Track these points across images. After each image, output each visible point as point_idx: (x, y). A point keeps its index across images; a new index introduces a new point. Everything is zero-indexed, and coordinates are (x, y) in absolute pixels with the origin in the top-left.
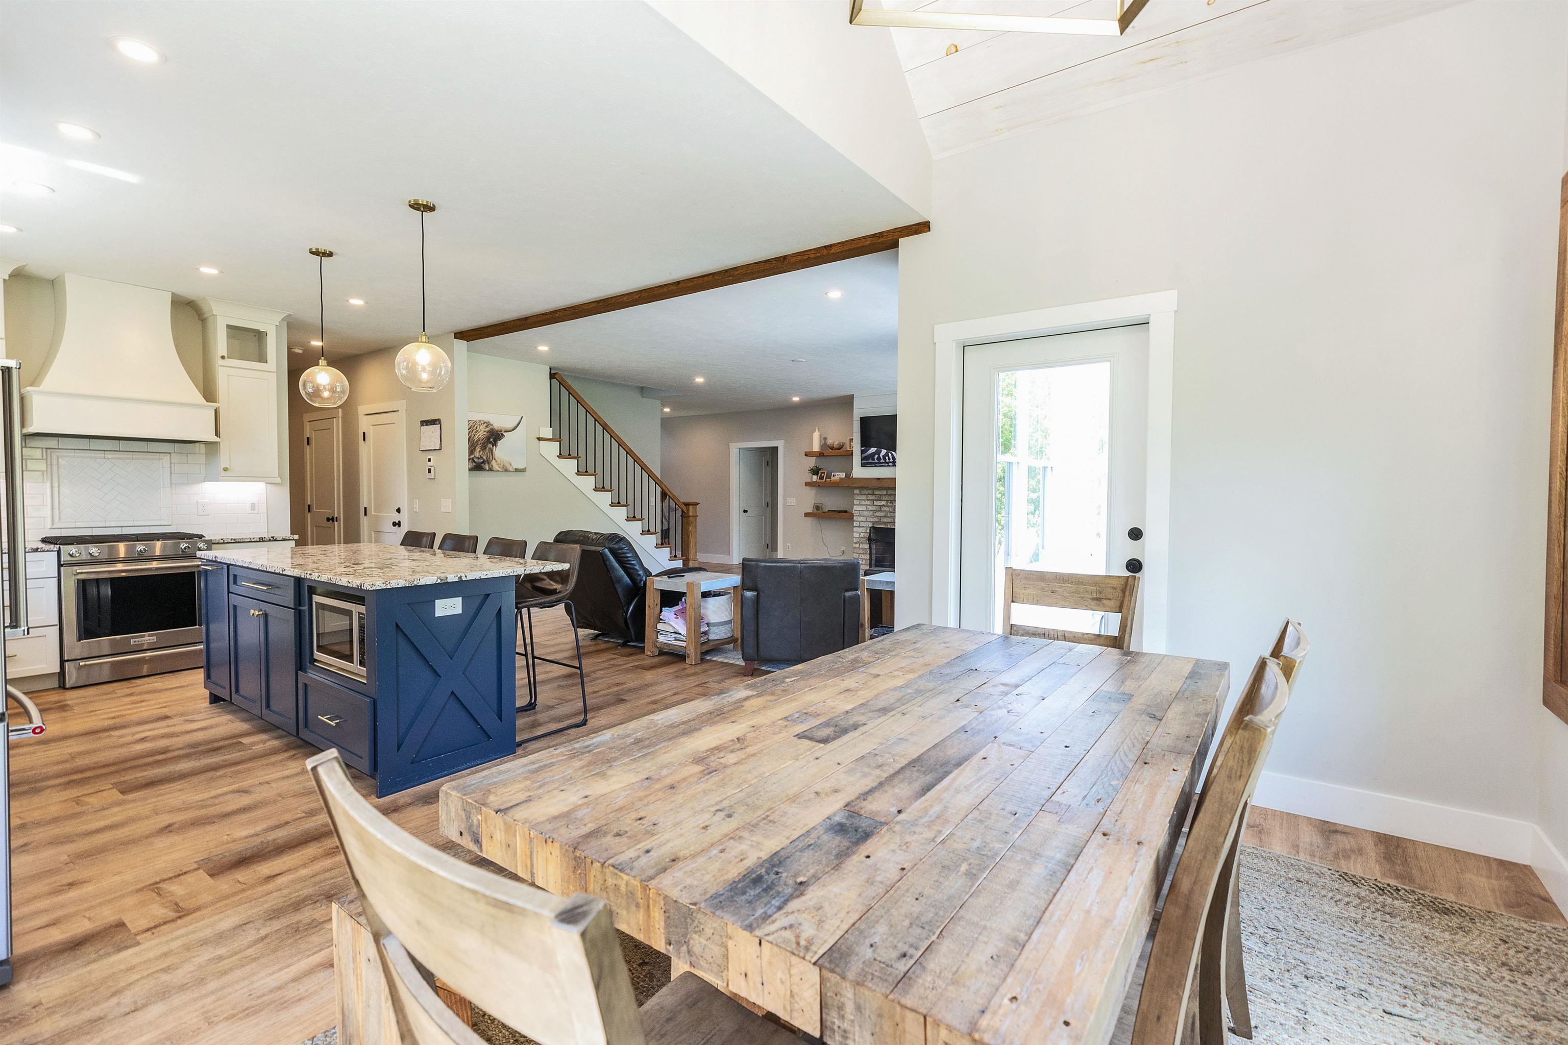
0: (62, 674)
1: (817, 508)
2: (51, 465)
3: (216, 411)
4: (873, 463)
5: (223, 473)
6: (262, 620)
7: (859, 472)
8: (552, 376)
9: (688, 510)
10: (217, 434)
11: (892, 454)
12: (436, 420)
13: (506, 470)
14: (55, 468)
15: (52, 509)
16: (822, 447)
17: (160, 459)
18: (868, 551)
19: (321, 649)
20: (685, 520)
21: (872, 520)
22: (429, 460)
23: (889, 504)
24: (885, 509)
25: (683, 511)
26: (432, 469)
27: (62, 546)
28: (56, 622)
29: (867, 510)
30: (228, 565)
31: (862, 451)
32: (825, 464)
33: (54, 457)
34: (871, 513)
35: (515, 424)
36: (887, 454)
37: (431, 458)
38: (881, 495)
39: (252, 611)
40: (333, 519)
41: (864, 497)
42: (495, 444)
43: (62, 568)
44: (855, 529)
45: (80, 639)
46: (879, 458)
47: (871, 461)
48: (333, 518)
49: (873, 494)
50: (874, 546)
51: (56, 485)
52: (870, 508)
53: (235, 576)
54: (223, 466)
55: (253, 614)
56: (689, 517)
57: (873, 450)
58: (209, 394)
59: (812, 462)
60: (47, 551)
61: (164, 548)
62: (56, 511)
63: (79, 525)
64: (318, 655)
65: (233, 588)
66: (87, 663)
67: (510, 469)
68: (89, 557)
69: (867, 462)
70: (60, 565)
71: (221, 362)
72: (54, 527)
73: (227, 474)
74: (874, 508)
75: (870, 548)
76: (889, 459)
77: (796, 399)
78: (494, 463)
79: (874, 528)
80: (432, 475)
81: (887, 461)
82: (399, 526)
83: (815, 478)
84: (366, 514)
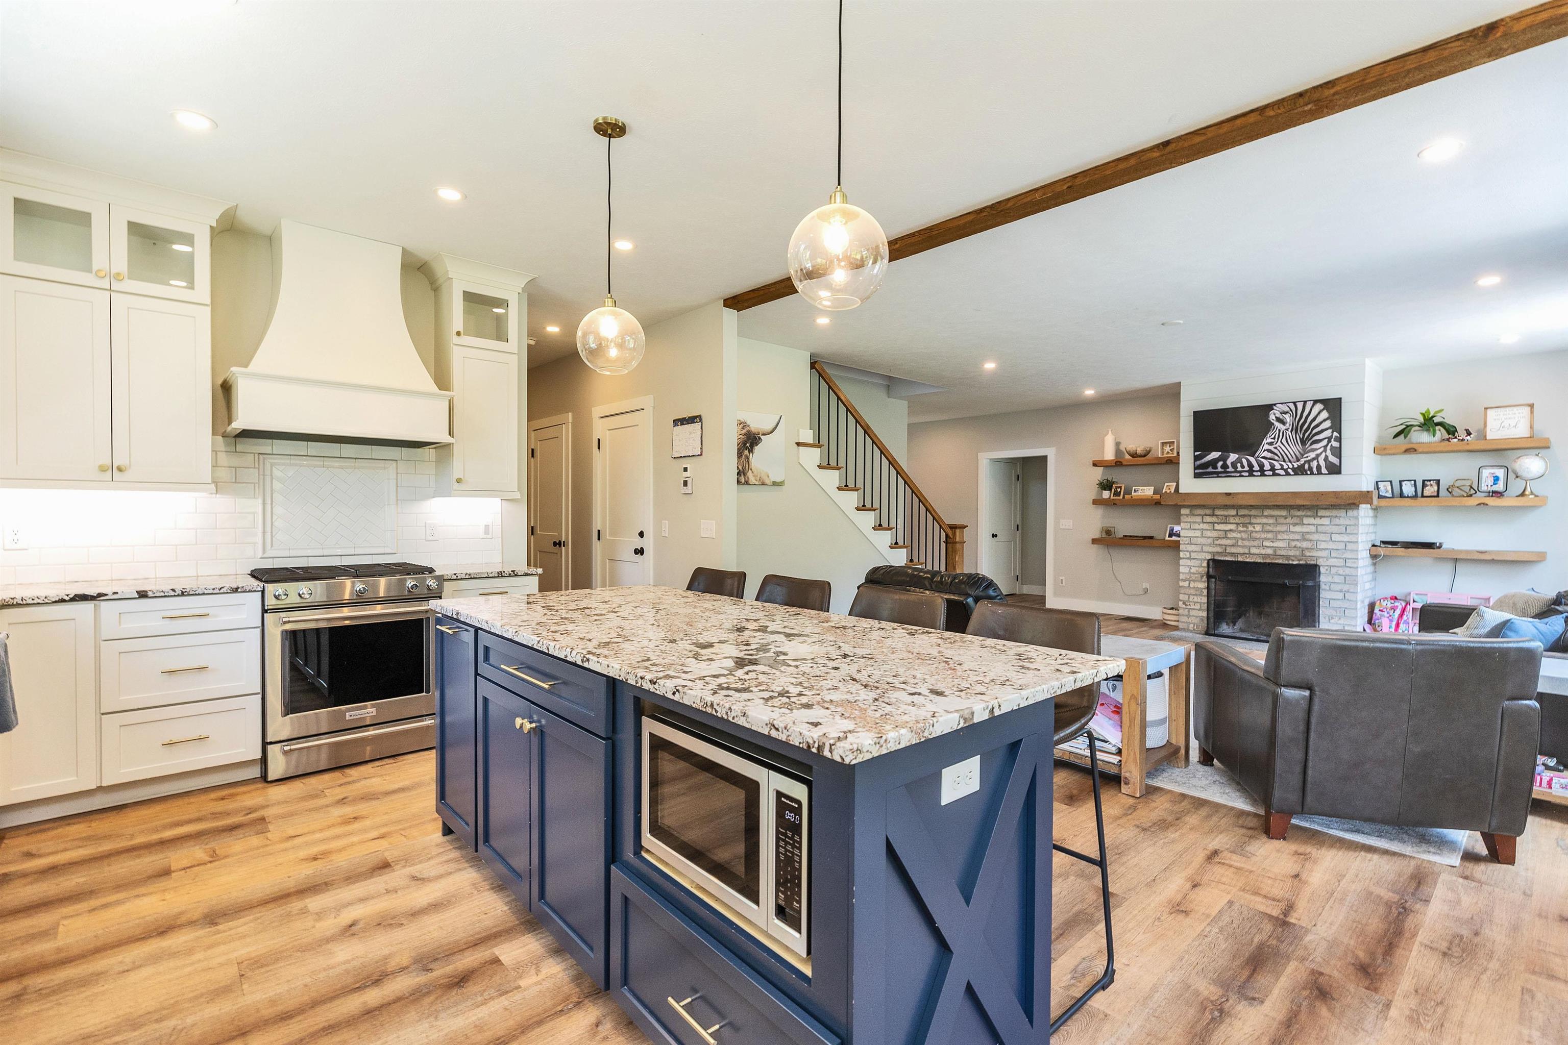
0: (264, 760)
1: (1108, 532)
2: (264, 475)
3: (450, 401)
4: (1215, 473)
5: (455, 485)
6: (535, 740)
7: (1189, 484)
8: (813, 365)
9: (954, 534)
10: (451, 433)
11: (1248, 460)
12: (696, 417)
13: (763, 484)
14: (268, 479)
15: (264, 532)
16: (1118, 452)
17: (385, 468)
18: (1205, 592)
19: (657, 830)
20: (950, 546)
21: (1211, 549)
22: (685, 470)
23: (1241, 529)
24: (1234, 535)
25: (947, 536)
26: (689, 481)
27: (266, 585)
28: (259, 690)
29: (1202, 537)
30: (477, 630)
31: (1195, 456)
32: (1121, 478)
33: (268, 466)
34: (1210, 541)
35: (773, 425)
36: (1239, 460)
37: (688, 466)
38: (1226, 516)
39: (519, 721)
40: (560, 544)
41: (1199, 519)
42: (751, 451)
43: (265, 615)
44: (1181, 562)
45: (285, 714)
46: (1225, 466)
47: (1210, 469)
48: (560, 541)
49: (1213, 515)
50: (1213, 586)
51: (268, 501)
52: (1209, 534)
53: (487, 649)
54: (456, 476)
55: (521, 727)
56: (956, 543)
57: (1215, 455)
58: (442, 380)
59: (1098, 474)
60: (250, 591)
61: (388, 588)
62: (268, 536)
63: (293, 553)
64: (648, 839)
65: (484, 668)
66: (293, 747)
67: (768, 482)
68: (298, 600)
69: (1202, 471)
70: (264, 611)
71: (456, 340)
72: (265, 556)
73: (460, 487)
74: (1215, 534)
75: (1208, 588)
76: (1243, 467)
77: (1089, 392)
78: (750, 474)
79: (1214, 561)
80: (688, 489)
81: (1239, 469)
82: (642, 554)
83: (1106, 494)
84: (599, 539)
